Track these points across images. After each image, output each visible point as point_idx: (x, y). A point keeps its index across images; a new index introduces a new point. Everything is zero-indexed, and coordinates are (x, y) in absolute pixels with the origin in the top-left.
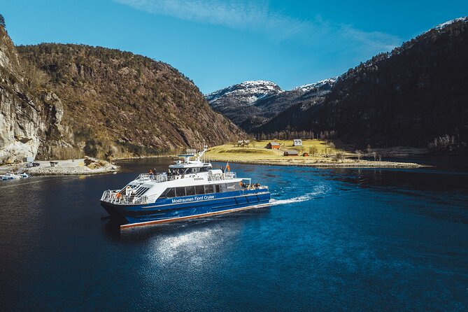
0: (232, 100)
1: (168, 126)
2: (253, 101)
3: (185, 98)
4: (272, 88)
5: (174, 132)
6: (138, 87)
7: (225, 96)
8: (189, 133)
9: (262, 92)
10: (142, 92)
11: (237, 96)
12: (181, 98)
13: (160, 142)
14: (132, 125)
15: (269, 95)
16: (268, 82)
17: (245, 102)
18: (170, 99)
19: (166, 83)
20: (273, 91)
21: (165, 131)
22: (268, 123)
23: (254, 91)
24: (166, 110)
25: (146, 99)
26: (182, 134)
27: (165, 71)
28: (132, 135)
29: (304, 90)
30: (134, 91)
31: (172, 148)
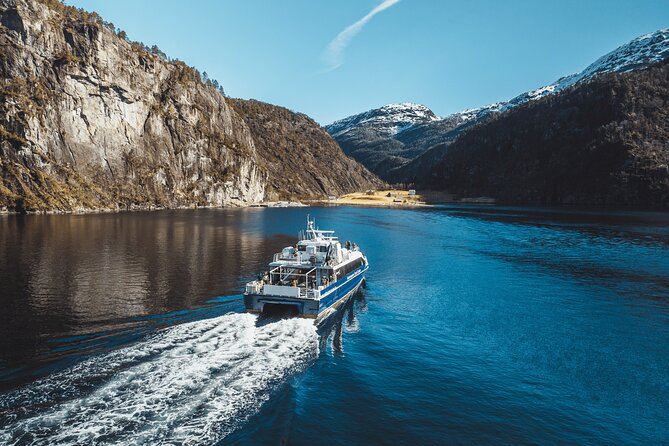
0: (370, 131)
1: (307, 175)
2: (396, 132)
3: (321, 148)
4: (422, 114)
5: (313, 180)
6: (281, 139)
7: (360, 125)
8: (325, 181)
9: (408, 120)
10: (284, 144)
11: (376, 126)
12: (317, 148)
13: (302, 189)
14: (279, 174)
15: (417, 125)
16: (417, 106)
17: (386, 134)
18: (308, 150)
19: (303, 134)
20: (423, 118)
21: (305, 179)
22: (408, 165)
23: (398, 118)
24: (304, 161)
25: (287, 151)
26: (319, 181)
27: (303, 122)
28: (280, 183)
29: (464, 117)
30: (278, 143)
31: (312, 194)
